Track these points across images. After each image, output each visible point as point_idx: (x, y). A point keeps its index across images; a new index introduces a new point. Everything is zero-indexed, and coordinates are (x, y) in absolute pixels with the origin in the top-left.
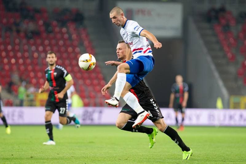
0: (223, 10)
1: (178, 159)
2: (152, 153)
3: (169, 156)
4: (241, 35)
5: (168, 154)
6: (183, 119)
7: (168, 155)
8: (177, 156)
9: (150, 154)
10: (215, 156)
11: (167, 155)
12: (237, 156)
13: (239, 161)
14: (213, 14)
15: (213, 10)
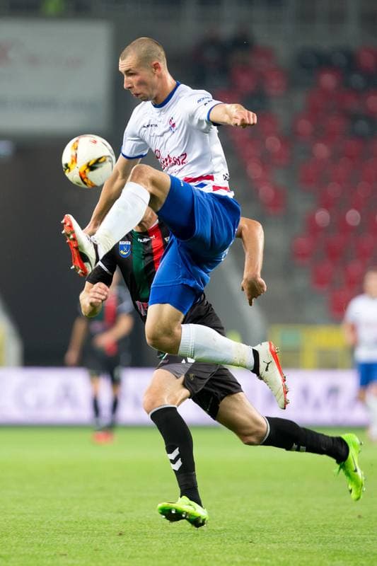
0: (242, 42)
1: (98, 535)
2: (13, 517)
3: (67, 525)
4: (305, 126)
5: (66, 518)
6: (115, 405)
7: (67, 522)
8: (96, 526)
9: (5, 520)
10: (220, 525)
11: (61, 523)
12: (292, 524)
13: (300, 539)
14: (211, 55)
15: (211, 42)
